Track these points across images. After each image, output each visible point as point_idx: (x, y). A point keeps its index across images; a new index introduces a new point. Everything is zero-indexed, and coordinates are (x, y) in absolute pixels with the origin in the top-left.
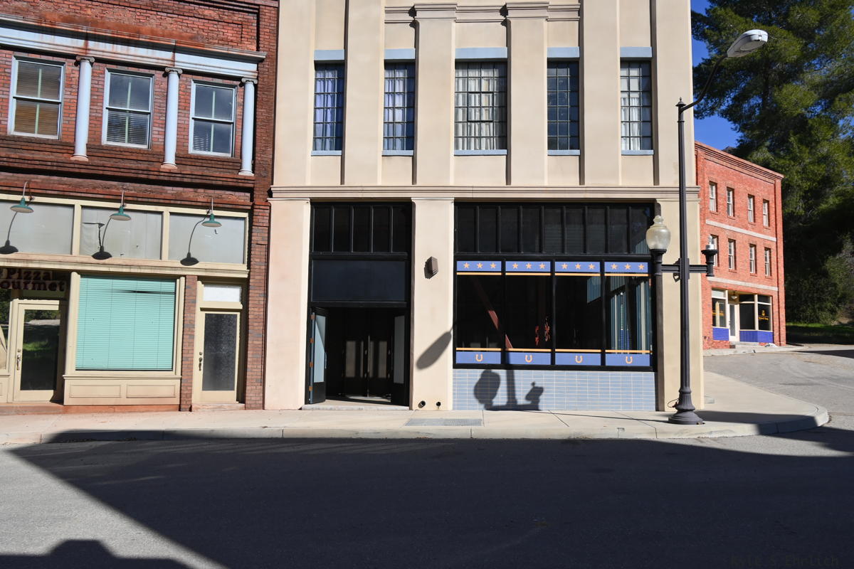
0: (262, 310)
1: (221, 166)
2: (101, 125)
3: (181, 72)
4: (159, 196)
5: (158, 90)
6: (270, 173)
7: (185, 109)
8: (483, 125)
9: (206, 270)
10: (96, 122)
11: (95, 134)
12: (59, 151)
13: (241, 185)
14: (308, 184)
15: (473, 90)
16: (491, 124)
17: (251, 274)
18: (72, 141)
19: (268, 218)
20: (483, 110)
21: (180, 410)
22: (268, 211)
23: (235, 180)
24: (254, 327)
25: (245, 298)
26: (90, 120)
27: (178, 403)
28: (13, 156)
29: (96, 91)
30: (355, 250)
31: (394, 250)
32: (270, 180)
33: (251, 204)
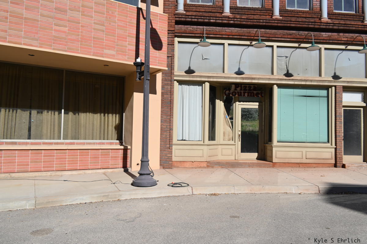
9: (348, 82)
12: (265, 14)
18: (271, 8)
21: (335, 166)
27: (334, 163)
28: (243, 17)
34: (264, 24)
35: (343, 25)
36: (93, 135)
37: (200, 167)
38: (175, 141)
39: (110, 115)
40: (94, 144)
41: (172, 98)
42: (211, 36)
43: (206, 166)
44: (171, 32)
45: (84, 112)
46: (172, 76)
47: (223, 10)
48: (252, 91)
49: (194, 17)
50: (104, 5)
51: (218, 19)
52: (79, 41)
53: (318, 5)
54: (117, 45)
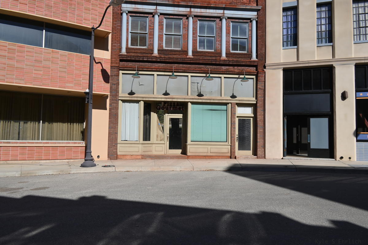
0: (263, 117)
1: (244, 57)
2: (197, 42)
3: (227, 18)
4: (220, 70)
5: (218, 27)
6: (264, 59)
7: (228, 34)
9: (239, 100)
10: (195, 42)
11: (195, 46)
12: (182, 54)
13: (252, 64)
14: (282, 62)
15: (361, 13)
17: (258, 101)
18: (187, 50)
19: (264, 77)
21: (231, 158)
22: (264, 75)
23: (250, 62)
24: (260, 124)
25: (255, 112)
26: (193, 41)
27: (230, 155)
28: (166, 57)
29: (194, 29)
30: (304, 90)
31: (323, 89)
32: (264, 61)
33: (257, 72)
34: (181, 61)
35: (236, 62)
36: (62, 137)
37: (137, 159)
38: (119, 141)
39: (75, 124)
40: (63, 143)
41: (117, 112)
42: (144, 69)
43: (140, 158)
44: (116, 67)
45: (56, 123)
46: (117, 97)
47: (153, 52)
48: (176, 106)
49: (132, 57)
50: (66, 56)
51: (149, 58)
52: (49, 79)
53: (219, 47)
54: (75, 80)
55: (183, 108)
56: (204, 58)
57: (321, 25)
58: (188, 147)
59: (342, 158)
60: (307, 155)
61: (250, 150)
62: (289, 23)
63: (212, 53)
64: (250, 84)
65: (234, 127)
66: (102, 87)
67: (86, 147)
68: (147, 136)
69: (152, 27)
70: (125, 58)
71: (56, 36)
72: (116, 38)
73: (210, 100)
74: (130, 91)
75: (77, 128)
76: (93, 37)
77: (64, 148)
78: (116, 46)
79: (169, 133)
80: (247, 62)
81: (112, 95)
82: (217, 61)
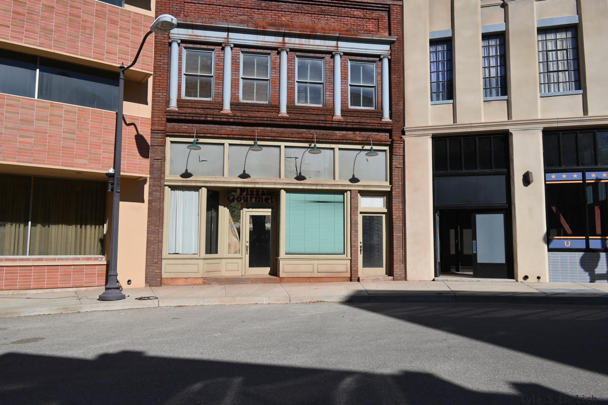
0: (401, 212)
1: (369, 116)
2: (294, 92)
3: (342, 54)
4: (332, 138)
5: (328, 67)
6: (402, 120)
7: (345, 79)
8: (560, 74)
9: (364, 186)
10: (291, 91)
11: (291, 99)
12: (270, 111)
13: (384, 127)
14: (430, 124)
15: (550, 49)
16: (567, 73)
17: (393, 188)
18: (278, 104)
19: (402, 149)
20: (559, 62)
21: (351, 281)
22: (403, 145)
23: (380, 125)
24: (397, 224)
25: (389, 205)
26: (288, 89)
27: (350, 276)
28: (244, 115)
29: (290, 71)
30: (466, 169)
31: (496, 168)
32: (402, 123)
33: (391, 140)
34: (269, 122)
35: (357, 124)
36: (66, 249)
37: (195, 284)
38: (165, 254)
39: (88, 227)
40: (67, 259)
41: (161, 206)
42: (208, 135)
43: (201, 283)
44: (161, 132)
45: (55, 225)
46: (162, 181)
47: (222, 107)
48: (260, 196)
49: (188, 115)
50: (75, 113)
51: (216, 116)
52: (46, 151)
53: (331, 100)
54: (90, 153)
55: (272, 198)
56: (306, 118)
57: (489, 67)
58: (281, 263)
59: (526, 278)
60: (472, 273)
61: (382, 266)
62: (440, 63)
63: (318, 109)
64: (381, 159)
65: (355, 229)
66: (137, 164)
67: (108, 265)
68: (212, 245)
69: (220, 67)
70: (175, 117)
71: (58, 80)
72: (162, 84)
73: (317, 186)
74: (184, 172)
75: (92, 233)
76: (122, 82)
77: (69, 267)
78: (160, 96)
79: (248, 241)
80: (376, 125)
81: (154, 178)
82: (328, 122)
